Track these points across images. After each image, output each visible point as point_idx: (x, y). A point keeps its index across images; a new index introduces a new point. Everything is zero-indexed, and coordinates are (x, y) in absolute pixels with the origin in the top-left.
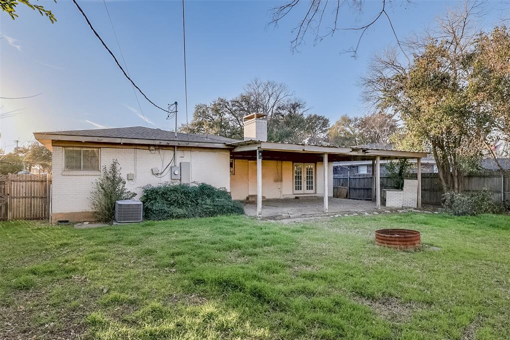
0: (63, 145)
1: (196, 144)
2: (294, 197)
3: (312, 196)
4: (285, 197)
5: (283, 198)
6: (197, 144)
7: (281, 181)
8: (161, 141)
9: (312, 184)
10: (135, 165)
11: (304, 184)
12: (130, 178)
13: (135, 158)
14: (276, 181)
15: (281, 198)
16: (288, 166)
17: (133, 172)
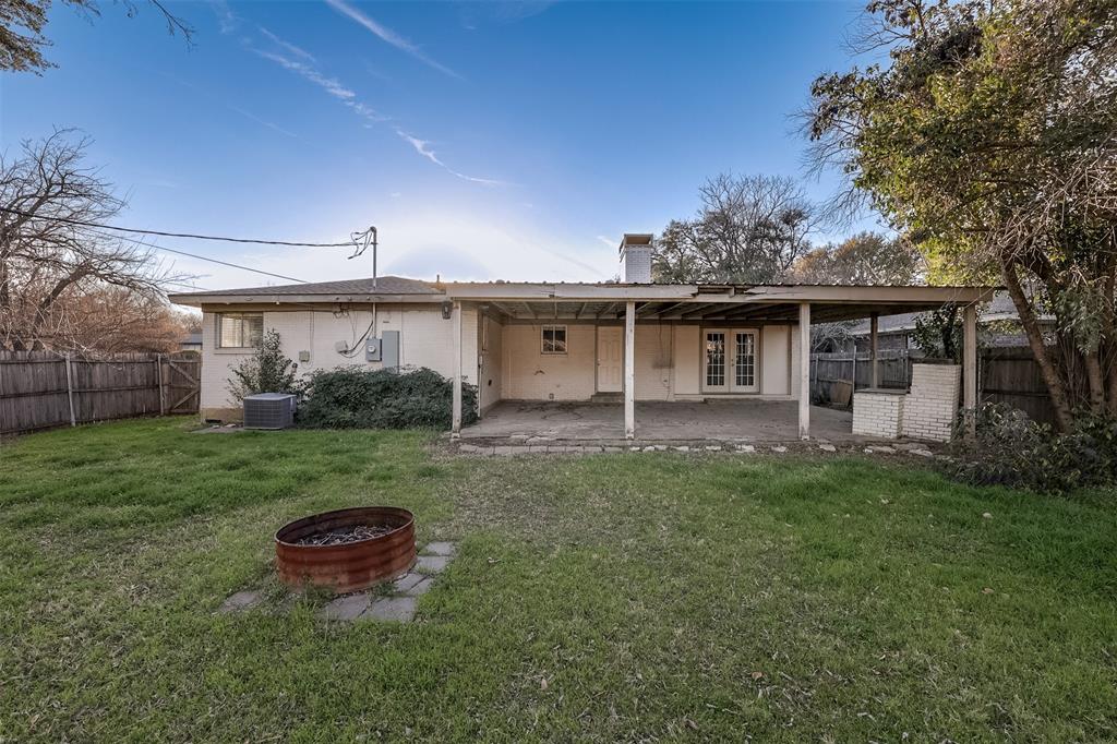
0: (216, 310)
1: (399, 299)
2: (701, 398)
3: (747, 399)
4: (679, 398)
5: (674, 400)
6: (400, 297)
7: (671, 365)
8: (353, 297)
9: (752, 373)
10: (312, 338)
11: (730, 373)
12: (305, 357)
13: (312, 327)
14: (658, 365)
15: (669, 400)
16: (689, 335)
17: (308, 350)
